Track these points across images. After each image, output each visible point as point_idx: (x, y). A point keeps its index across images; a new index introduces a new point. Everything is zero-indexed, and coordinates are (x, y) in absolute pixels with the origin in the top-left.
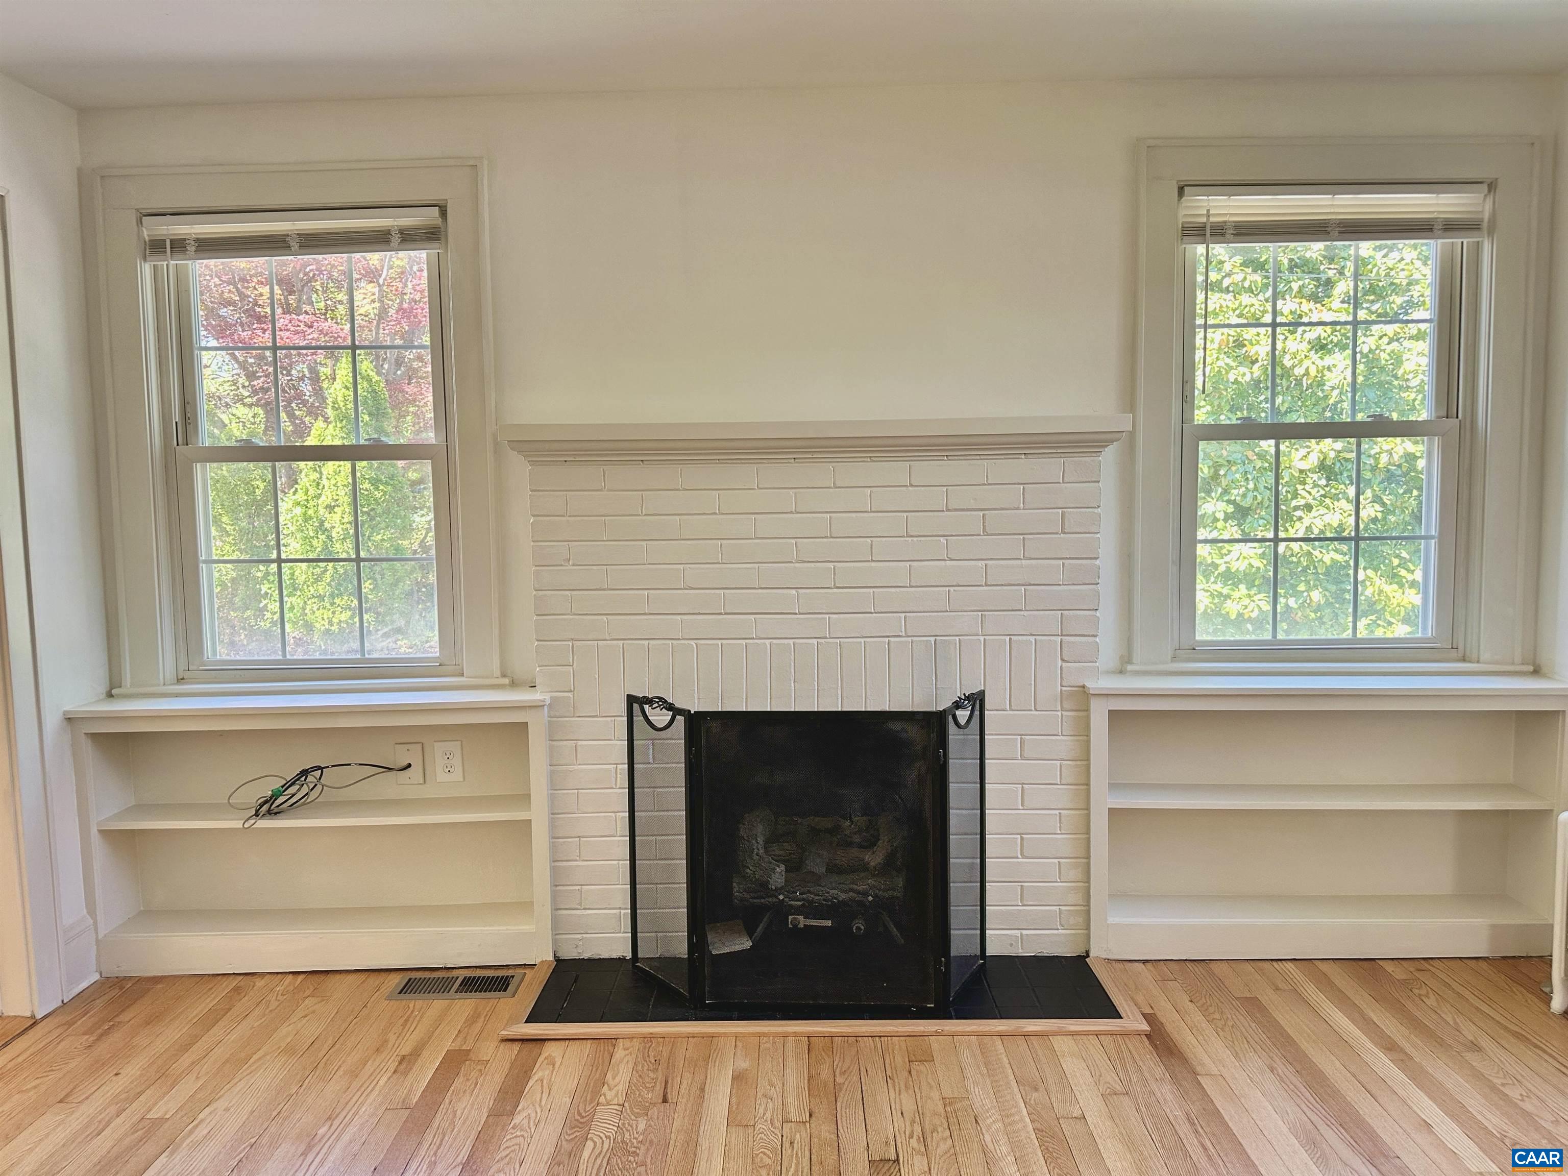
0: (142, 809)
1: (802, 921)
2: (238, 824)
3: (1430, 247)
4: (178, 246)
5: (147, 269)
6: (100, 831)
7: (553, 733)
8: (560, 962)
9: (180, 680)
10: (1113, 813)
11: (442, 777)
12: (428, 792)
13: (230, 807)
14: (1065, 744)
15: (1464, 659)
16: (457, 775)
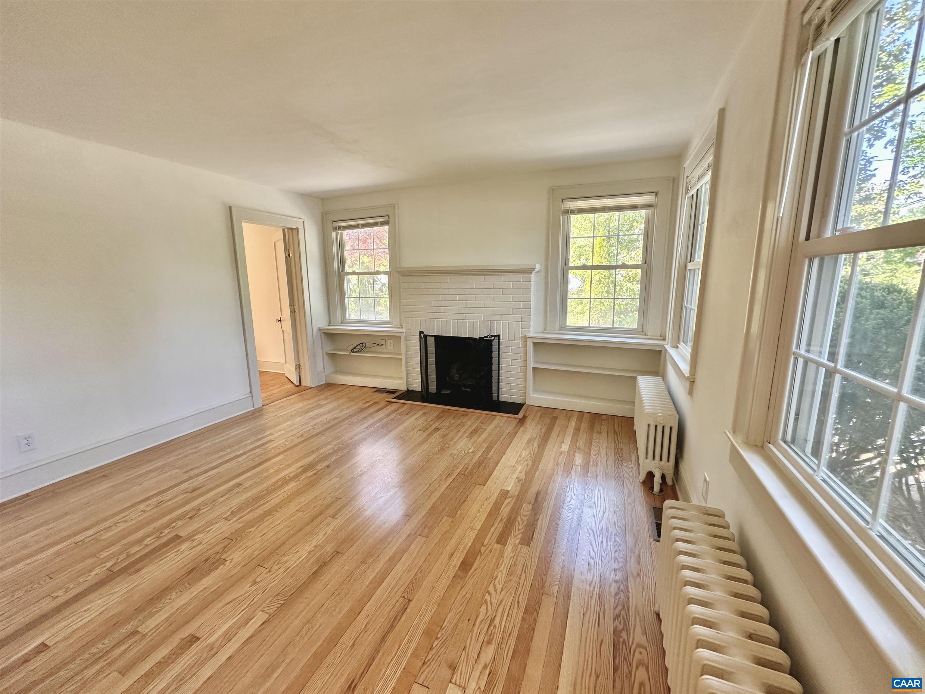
0: (335, 350)
1: (464, 389)
2: (348, 354)
3: (643, 212)
4: (339, 228)
5: (334, 233)
6: (326, 353)
7: (406, 339)
8: (408, 390)
9: (342, 323)
10: (534, 369)
11: (389, 347)
12: (386, 351)
13: (346, 350)
14: (522, 350)
15: (645, 335)
16: (392, 347)
